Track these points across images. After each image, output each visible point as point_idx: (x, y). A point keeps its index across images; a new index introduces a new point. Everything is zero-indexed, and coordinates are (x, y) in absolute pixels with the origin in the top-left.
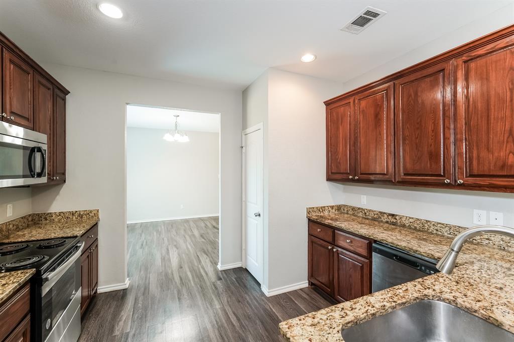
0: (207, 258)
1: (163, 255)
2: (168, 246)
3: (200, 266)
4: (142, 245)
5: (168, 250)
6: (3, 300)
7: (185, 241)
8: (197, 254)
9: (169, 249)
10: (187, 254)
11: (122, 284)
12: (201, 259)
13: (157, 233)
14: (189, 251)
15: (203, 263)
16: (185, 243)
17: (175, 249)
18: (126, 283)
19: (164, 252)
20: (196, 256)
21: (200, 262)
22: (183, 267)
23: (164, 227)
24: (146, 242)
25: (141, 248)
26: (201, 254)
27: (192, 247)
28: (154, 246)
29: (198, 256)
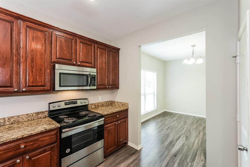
0: (202, 161)
1: (174, 139)
2: (181, 135)
3: (190, 164)
4: (169, 128)
5: (179, 137)
6: (32, 134)
7: (197, 136)
8: (197, 151)
9: (181, 138)
10: (189, 148)
11: (137, 146)
12: (197, 157)
13: (184, 123)
14: (193, 146)
15: (195, 163)
16: (196, 137)
17: (184, 139)
18: (138, 147)
19: (176, 137)
20: (195, 153)
21: (193, 160)
22: (177, 157)
23: (191, 121)
24: (173, 126)
25: (166, 129)
26: (201, 154)
27: (198, 144)
28: (174, 131)
29: (196, 154)
